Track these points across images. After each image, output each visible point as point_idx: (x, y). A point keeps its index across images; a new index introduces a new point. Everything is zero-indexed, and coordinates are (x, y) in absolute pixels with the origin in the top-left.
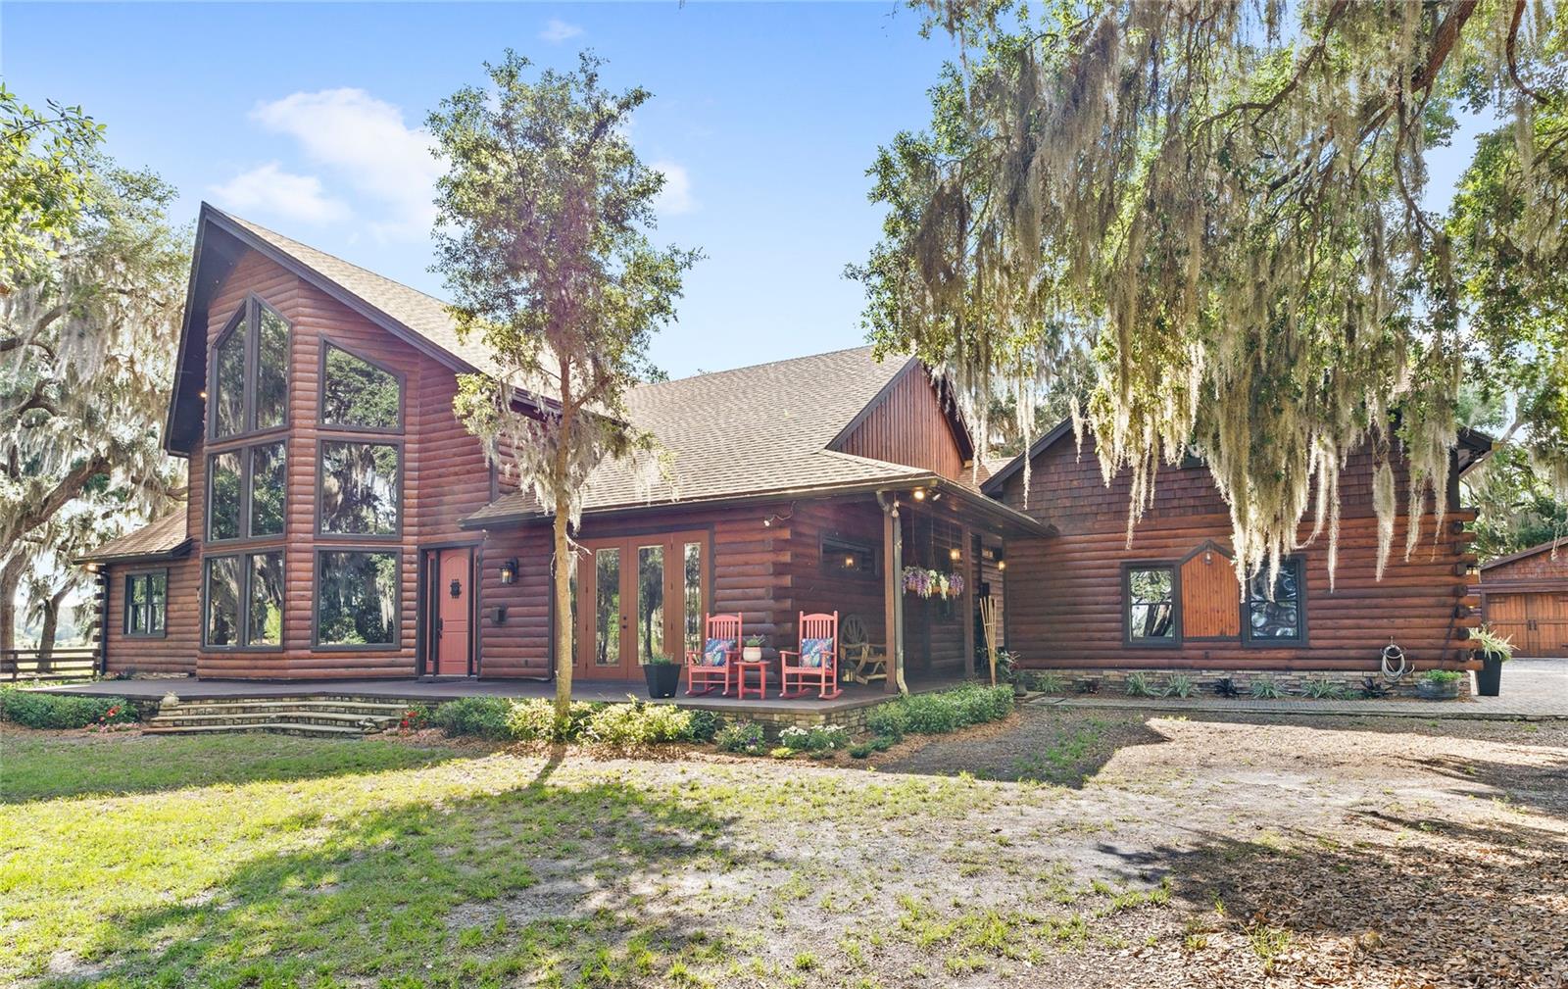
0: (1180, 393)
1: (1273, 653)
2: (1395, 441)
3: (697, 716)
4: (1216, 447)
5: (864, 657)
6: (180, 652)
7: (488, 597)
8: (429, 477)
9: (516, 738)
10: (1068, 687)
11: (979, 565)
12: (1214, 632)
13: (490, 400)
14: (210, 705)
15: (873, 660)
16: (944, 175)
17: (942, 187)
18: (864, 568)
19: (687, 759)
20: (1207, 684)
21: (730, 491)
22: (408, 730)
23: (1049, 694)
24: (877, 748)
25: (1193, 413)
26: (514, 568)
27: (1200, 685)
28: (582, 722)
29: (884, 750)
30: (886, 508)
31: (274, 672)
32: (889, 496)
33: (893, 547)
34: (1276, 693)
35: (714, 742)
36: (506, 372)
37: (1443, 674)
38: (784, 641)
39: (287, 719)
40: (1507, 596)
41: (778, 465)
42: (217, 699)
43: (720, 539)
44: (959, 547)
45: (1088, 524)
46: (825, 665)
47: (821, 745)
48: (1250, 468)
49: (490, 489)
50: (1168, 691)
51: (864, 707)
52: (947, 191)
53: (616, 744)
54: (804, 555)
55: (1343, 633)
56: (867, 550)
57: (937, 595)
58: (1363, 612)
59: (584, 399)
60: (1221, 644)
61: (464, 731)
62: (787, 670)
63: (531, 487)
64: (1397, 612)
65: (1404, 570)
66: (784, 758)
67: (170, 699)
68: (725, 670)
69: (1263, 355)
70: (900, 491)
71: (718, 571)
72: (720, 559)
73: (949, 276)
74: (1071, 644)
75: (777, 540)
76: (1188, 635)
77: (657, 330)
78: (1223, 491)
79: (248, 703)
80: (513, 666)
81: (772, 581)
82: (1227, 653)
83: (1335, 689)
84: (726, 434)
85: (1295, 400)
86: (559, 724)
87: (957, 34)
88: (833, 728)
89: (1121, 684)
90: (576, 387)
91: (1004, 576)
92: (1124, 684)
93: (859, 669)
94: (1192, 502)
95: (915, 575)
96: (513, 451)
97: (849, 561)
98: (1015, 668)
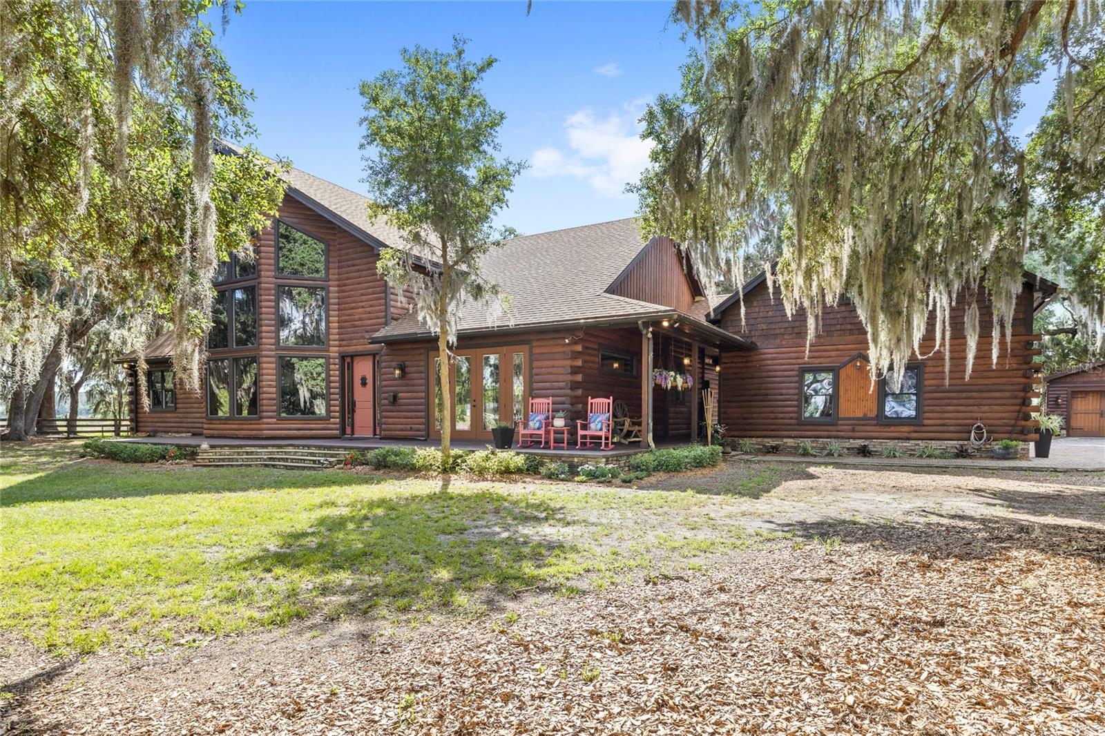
0: (836, 260)
1: (898, 429)
2: (981, 287)
3: (528, 458)
4: (860, 293)
5: (626, 427)
6: (185, 420)
7: (385, 386)
8: (345, 309)
9: (419, 470)
10: (759, 450)
11: (703, 368)
12: (860, 415)
13: (398, 264)
14: (227, 450)
15: (631, 429)
16: (688, 123)
17: (687, 131)
18: (625, 370)
19: (524, 482)
20: (853, 448)
21: (543, 320)
22: (349, 466)
23: (746, 453)
24: (637, 478)
25: (844, 273)
26: (402, 368)
27: (848, 449)
28: (459, 461)
29: (641, 479)
30: (644, 332)
31: (254, 432)
32: (646, 324)
33: (648, 357)
34: (897, 454)
35: (540, 473)
36: (409, 246)
37: (1010, 443)
38: (578, 415)
39: (273, 459)
40: (1087, 393)
41: (573, 303)
42: (230, 447)
43: (536, 351)
44: (689, 356)
45: (778, 341)
46: (605, 430)
47: (604, 475)
48: (882, 308)
49: (386, 317)
50: (825, 452)
51: (628, 456)
52: (691, 133)
53: (480, 473)
54: (589, 361)
55: (946, 415)
56: (629, 358)
57: (674, 388)
58: (962, 402)
59: (456, 263)
60: (864, 422)
61: (386, 467)
62: (581, 432)
63: (424, 318)
64: (984, 402)
65: (990, 374)
66: (582, 482)
67: (205, 446)
68: (542, 432)
69: (893, 233)
70: (655, 322)
71: (535, 371)
72: (536, 364)
73: (691, 186)
74: (763, 421)
75: (573, 352)
76: (841, 415)
77: (496, 214)
78: (864, 322)
79: (248, 449)
80: (403, 430)
81: (569, 378)
82: (868, 428)
83: (937, 452)
84: (537, 281)
85: (915, 263)
86: (444, 463)
87: (702, 39)
88: (610, 466)
89: (795, 448)
90: (452, 255)
91: (720, 376)
92: (796, 448)
93: (623, 434)
94: (849, 327)
95: (661, 375)
96: (414, 296)
97: (616, 365)
98: (724, 436)
